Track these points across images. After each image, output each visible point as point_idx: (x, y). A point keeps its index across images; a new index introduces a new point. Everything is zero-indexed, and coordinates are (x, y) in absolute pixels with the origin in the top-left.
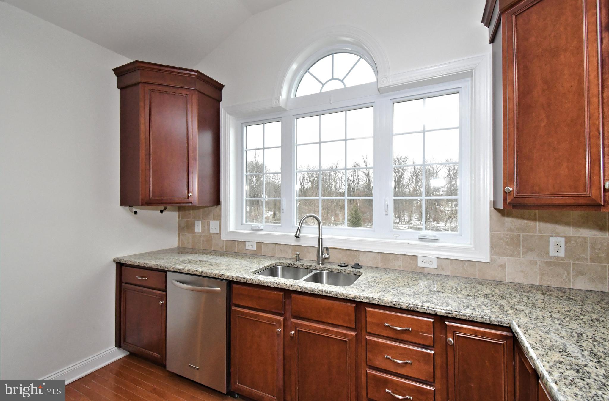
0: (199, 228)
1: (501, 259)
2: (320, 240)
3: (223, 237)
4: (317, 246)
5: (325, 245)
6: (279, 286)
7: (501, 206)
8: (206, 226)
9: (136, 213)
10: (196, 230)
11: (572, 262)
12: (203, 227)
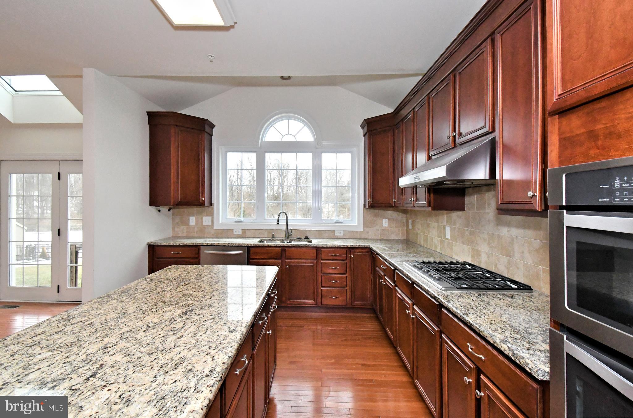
0: (192, 220)
1: (367, 230)
2: (287, 225)
3: (215, 227)
4: (285, 229)
5: (290, 228)
6: (280, 246)
7: (367, 207)
8: (200, 221)
9: (159, 211)
10: (191, 224)
11: (390, 228)
12: (197, 221)
